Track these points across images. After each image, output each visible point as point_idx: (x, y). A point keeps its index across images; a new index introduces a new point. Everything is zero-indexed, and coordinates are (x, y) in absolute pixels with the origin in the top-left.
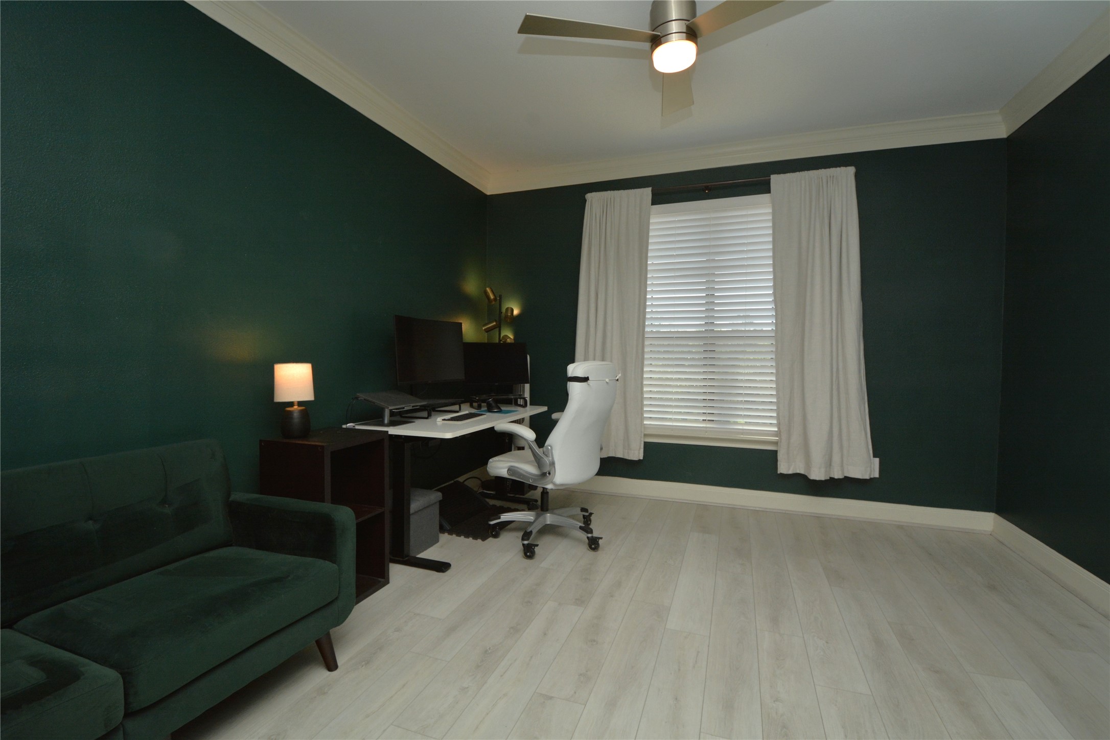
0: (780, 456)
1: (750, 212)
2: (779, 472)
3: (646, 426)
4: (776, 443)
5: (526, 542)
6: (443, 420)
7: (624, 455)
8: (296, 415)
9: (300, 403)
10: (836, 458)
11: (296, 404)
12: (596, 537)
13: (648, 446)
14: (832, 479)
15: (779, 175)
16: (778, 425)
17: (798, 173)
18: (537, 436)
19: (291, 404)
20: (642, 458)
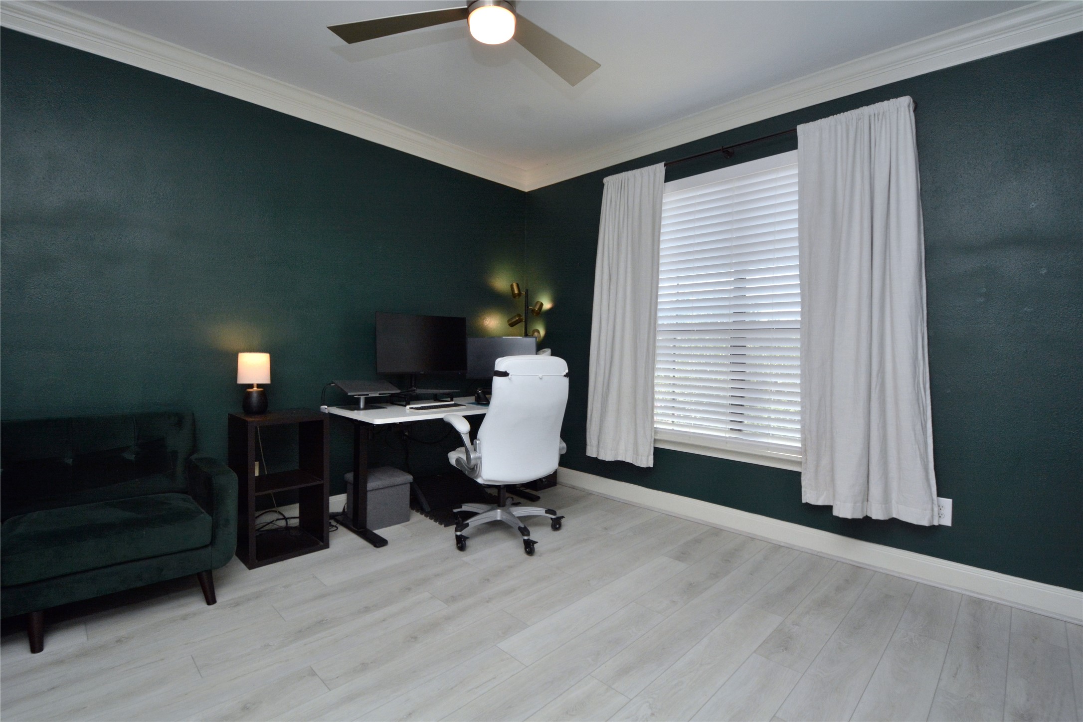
0: (805, 482)
1: (774, 176)
2: (804, 501)
3: (657, 430)
4: (799, 463)
5: (459, 533)
6: (410, 408)
7: (625, 458)
8: (255, 395)
9: (259, 386)
10: (876, 491)
11: (255, 386)
12: (532, 541)
13: (659, 453)
14: (867, 519)
15: (807, 124)
16: (804, 440)
17: (831, 117)
18: (471, 428)
19: (251, 386)
20: (652, 466)
